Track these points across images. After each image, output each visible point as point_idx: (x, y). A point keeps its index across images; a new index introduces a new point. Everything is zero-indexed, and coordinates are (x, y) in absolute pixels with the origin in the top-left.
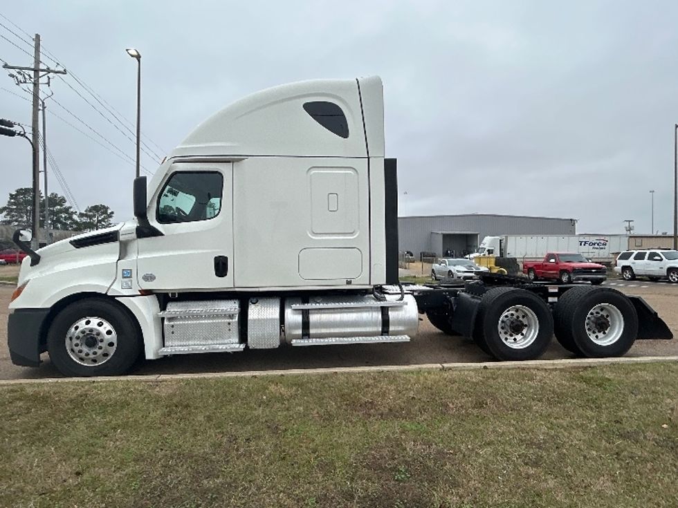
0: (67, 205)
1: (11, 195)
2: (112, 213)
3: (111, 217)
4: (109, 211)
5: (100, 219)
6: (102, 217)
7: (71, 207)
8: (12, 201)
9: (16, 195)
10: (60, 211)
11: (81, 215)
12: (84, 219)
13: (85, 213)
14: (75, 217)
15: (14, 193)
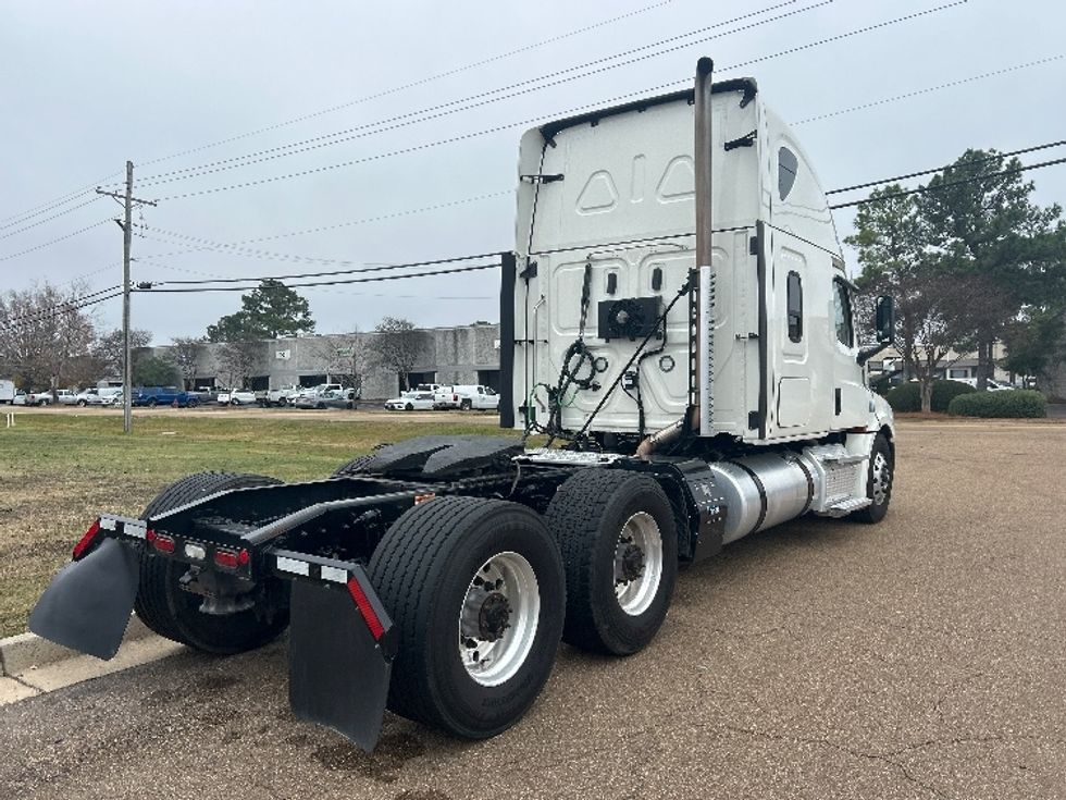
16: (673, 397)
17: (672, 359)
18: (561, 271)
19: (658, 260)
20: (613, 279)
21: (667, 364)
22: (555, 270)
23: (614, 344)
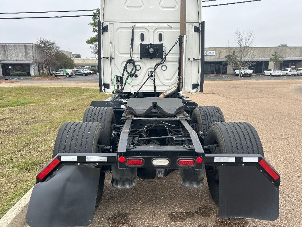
16: (166, 79)
17: (166, 66)
18: (119, 30)
19: (160, 30)
20: (142, 36)
21: (164, 68)
22: (117, 30)
23: (143, 60)
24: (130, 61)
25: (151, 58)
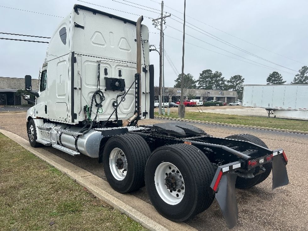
0: (222, 77)
1: (200, 74)
2: (244, 79)
3: (243, 82)
4: (242, 78)
5: (237, 83)
6: (239, 82)
7: (224, 78)
8: (201, 77)
9: (202, 74)
10: (219, 80)
11: (228, 82)
12: (230, 84)
13: (230, 80)
14: (226, 83)
15: (201, 73)
16: (125, 109)
18: (86, 63)
19: (120, 67)
20: (106, 70)
22: (84, 62)
23: (108, 92)
24: (98, 92)
25: (114, 91)
